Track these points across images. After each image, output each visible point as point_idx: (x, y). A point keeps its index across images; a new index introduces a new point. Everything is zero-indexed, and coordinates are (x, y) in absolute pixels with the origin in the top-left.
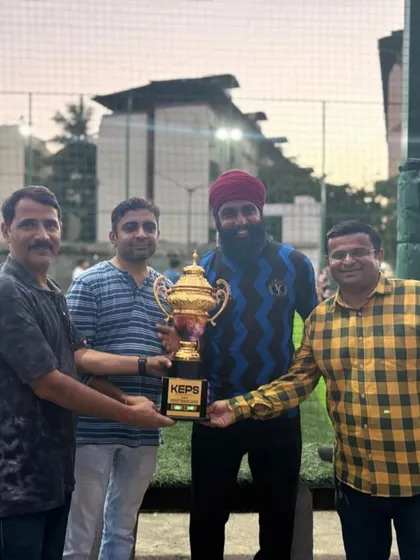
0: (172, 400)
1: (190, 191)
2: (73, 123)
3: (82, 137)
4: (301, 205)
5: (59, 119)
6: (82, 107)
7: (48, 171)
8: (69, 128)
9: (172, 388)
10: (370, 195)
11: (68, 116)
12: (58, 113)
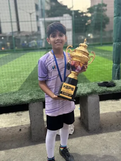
0: (63, 90)
1: (31, 14)
4: (65, 17)
9: (64, 86)
10: (85, 13)
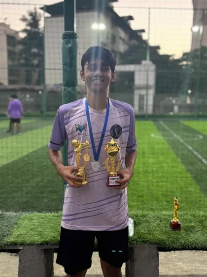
2: (32, 21)
3: (36, 30)
4: (145, 65)
5: (24, 20)
6: (36, 13)
7: (20, 47)
8: (30, 24)
11: (29, 18)
12: (24, 16)
